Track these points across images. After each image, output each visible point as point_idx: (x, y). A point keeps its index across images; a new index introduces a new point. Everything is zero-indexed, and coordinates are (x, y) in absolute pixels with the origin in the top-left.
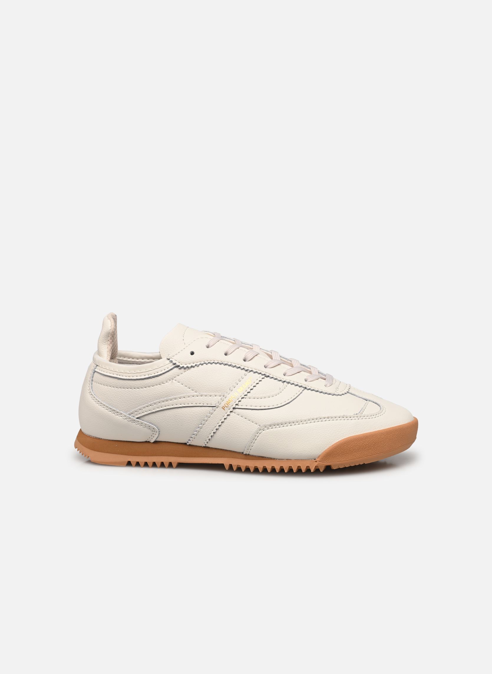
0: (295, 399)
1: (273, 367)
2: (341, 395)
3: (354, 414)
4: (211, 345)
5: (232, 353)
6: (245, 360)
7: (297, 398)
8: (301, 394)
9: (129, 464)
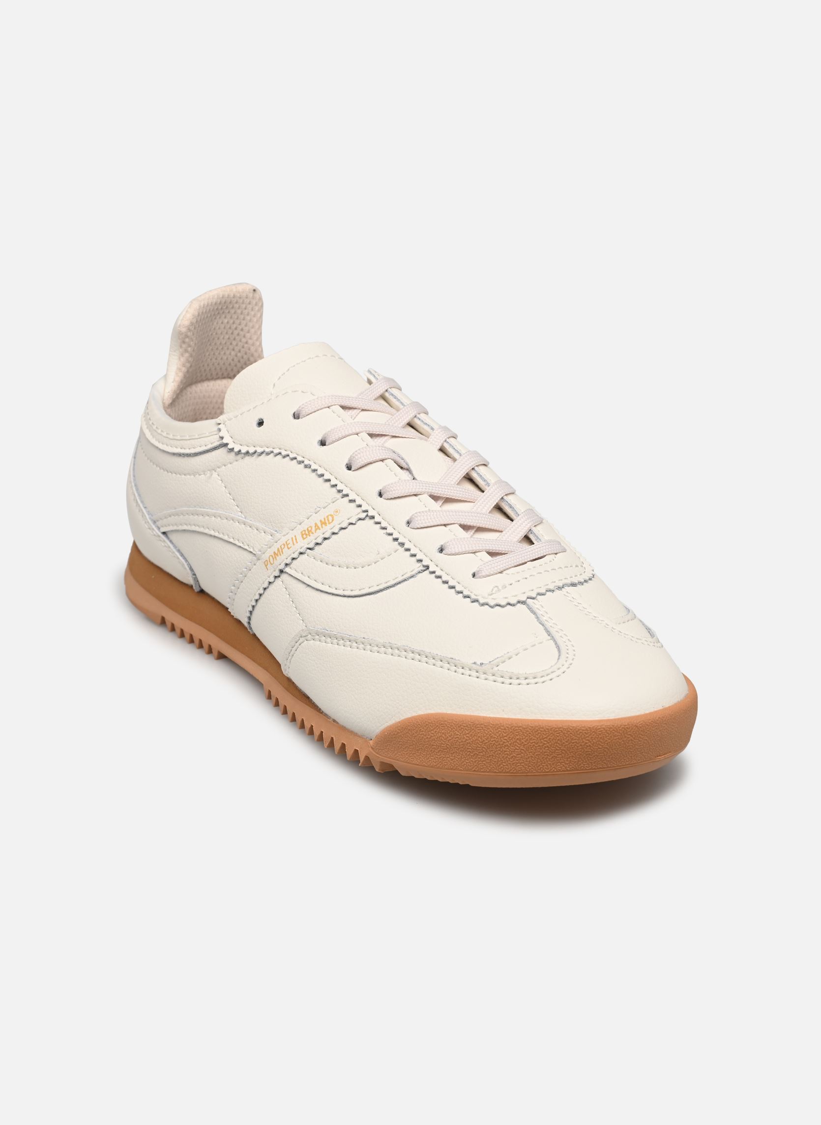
0: (391, 587)
1: (391, 499)
2: (492, 607)
3: (475, 663)
4: (303, 413)
5: (334, 442)
6: (349, 468)
7: (399, 585)
8: (412, 579)
9: (163, 622)
